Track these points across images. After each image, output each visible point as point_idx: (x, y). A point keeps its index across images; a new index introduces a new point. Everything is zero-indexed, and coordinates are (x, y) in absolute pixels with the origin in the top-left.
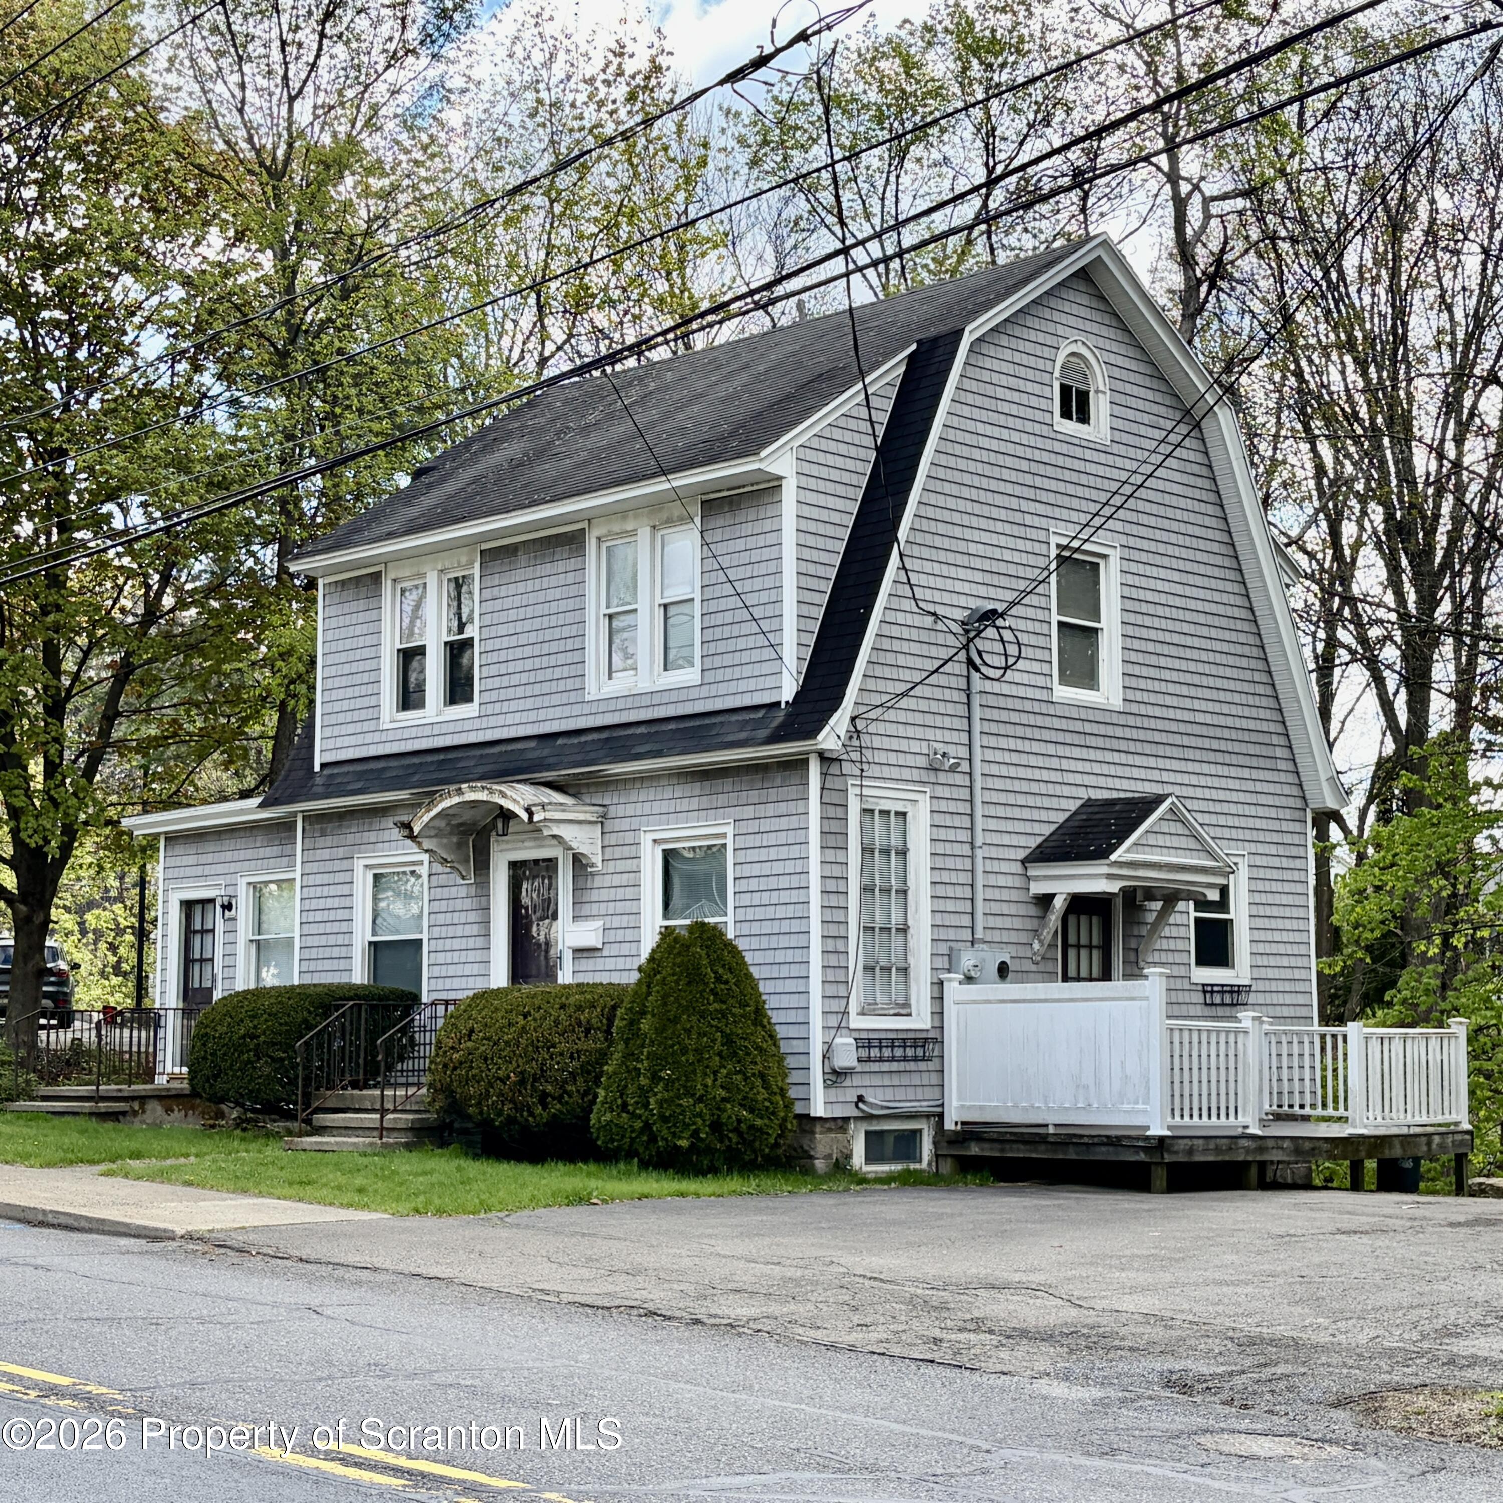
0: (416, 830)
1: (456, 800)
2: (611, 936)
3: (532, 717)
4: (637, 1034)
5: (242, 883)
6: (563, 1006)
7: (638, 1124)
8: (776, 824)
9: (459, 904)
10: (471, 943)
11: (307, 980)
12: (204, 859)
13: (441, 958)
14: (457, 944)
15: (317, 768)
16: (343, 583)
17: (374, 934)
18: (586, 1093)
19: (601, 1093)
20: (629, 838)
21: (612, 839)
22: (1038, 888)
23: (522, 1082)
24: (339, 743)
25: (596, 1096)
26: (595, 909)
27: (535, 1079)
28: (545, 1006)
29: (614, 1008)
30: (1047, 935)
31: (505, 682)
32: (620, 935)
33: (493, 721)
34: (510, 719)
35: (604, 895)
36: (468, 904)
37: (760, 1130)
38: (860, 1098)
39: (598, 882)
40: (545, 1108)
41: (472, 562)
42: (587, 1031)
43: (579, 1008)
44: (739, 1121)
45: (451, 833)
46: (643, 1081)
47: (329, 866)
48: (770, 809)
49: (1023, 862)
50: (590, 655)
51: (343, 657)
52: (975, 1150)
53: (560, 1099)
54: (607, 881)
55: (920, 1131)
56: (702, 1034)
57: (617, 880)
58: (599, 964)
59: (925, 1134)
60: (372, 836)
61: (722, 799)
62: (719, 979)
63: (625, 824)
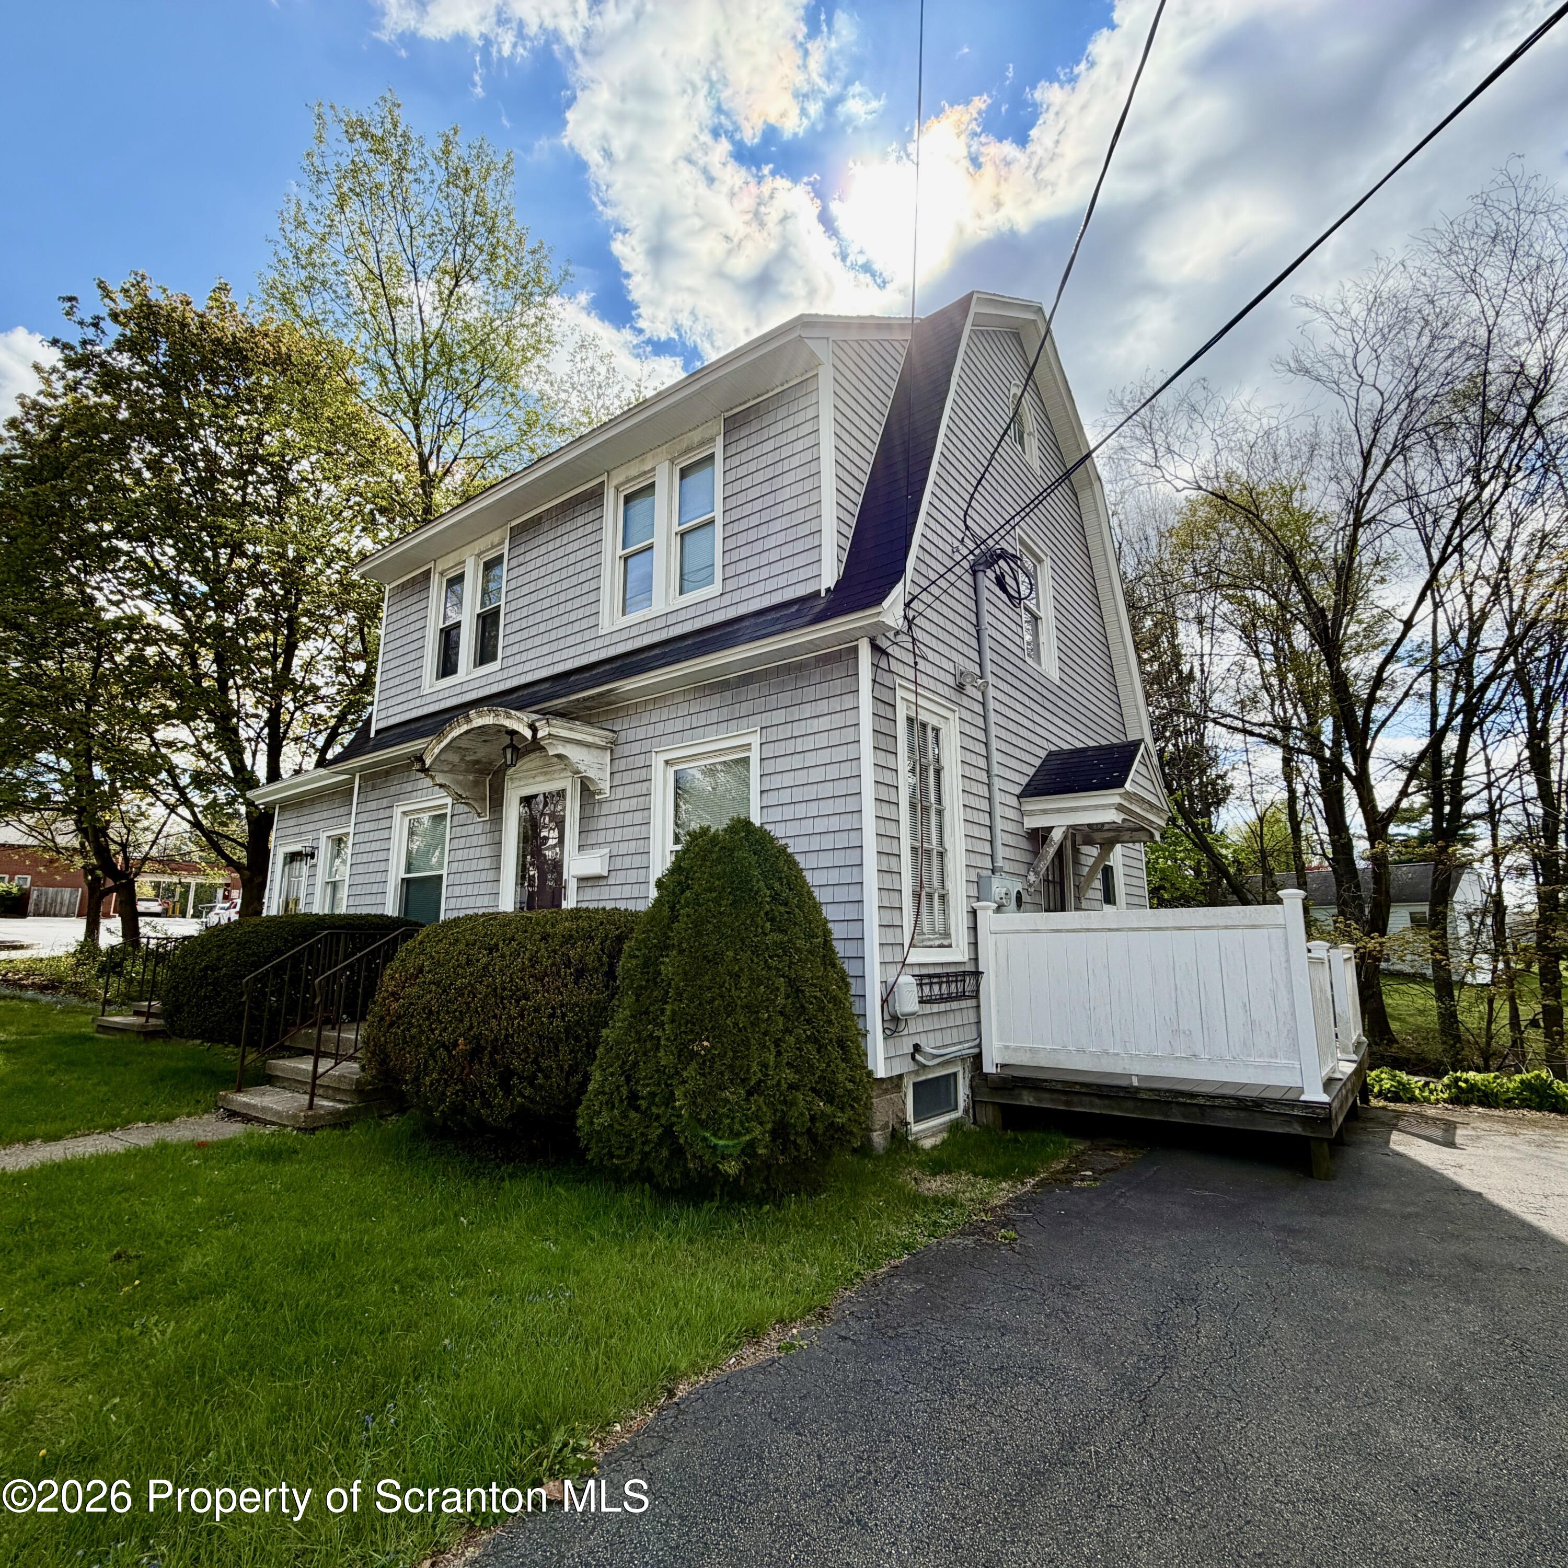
0: (428, 762)
1: (465, 728)
2: (618, 863)
3: (548, 660)
4: (654, 979)
5: (323, 836)
6: (545, 938)
7: (655, 1133)
8: (816, 725)
9: (475, 841)
10: (483, 876)
11: (352, 911)
12: (303, 820)
13: (457, 891)
14: (471, 878)
15: (372, 735)
16: (403, 586)
17: (408, 871)
18: (573, 1070)
19: (597, 1076)
20: (640, 761)
21: (622, 764)
22: (1032, 823)
23: (475, 1053)
24: (391, 711)
25: (587, 1078)
26: (601, 837)
27: (495, 1050)
28: (519, 936)
29: (620, 939)
30: (1043, 866)
31: (525, 634)
32: (627, 863)
33: (512, 672)
34: (527, 666)
35: (612, 822)
36: (482, 840)
37: (841, 1129)
38: (917, 1048)
39: (606, 809)
40: (508, 1090)
41: (502, 542)
42: (580, 974)
43: (568, 939)
44: (813, 1119)
45: (467, 771)
46: (665, 1059)
47: (375, 815)
48: (807, 711)
49: (1019, 797)
50: (605, 595)
51: (398, 643)
52: (1028, 1099)
53: (531, 1080)
54: (615, 807)
55: (955, 1075)
56: (756, 982)
57: (625, 805)
58: (605, 892)
59: (960, 1076)
60: (408, 787)
61: (746, 708)
62: (775, 898)
63: (636, 748)
